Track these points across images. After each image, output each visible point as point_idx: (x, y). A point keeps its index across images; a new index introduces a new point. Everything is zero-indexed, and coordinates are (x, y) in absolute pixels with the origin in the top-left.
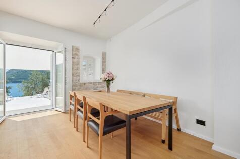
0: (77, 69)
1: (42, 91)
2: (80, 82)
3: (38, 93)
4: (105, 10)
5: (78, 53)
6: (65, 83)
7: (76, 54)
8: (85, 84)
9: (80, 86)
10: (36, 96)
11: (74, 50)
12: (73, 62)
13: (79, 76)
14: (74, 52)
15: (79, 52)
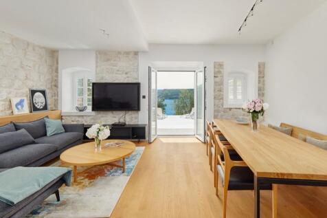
0: (220, 91)
1: (190, 111)
2: (224, 107)
3: (186, 113)
4: (252, 9)
5: (221, 70)
6: (205, 108)
7: (219, 72)
8: (230, 109)
9: (224, 112)
10: (184, 116)
11: (216, 66)
12: (215, 82)
13: (222, 99)
14: (217, 70)
15: (222, 68)
